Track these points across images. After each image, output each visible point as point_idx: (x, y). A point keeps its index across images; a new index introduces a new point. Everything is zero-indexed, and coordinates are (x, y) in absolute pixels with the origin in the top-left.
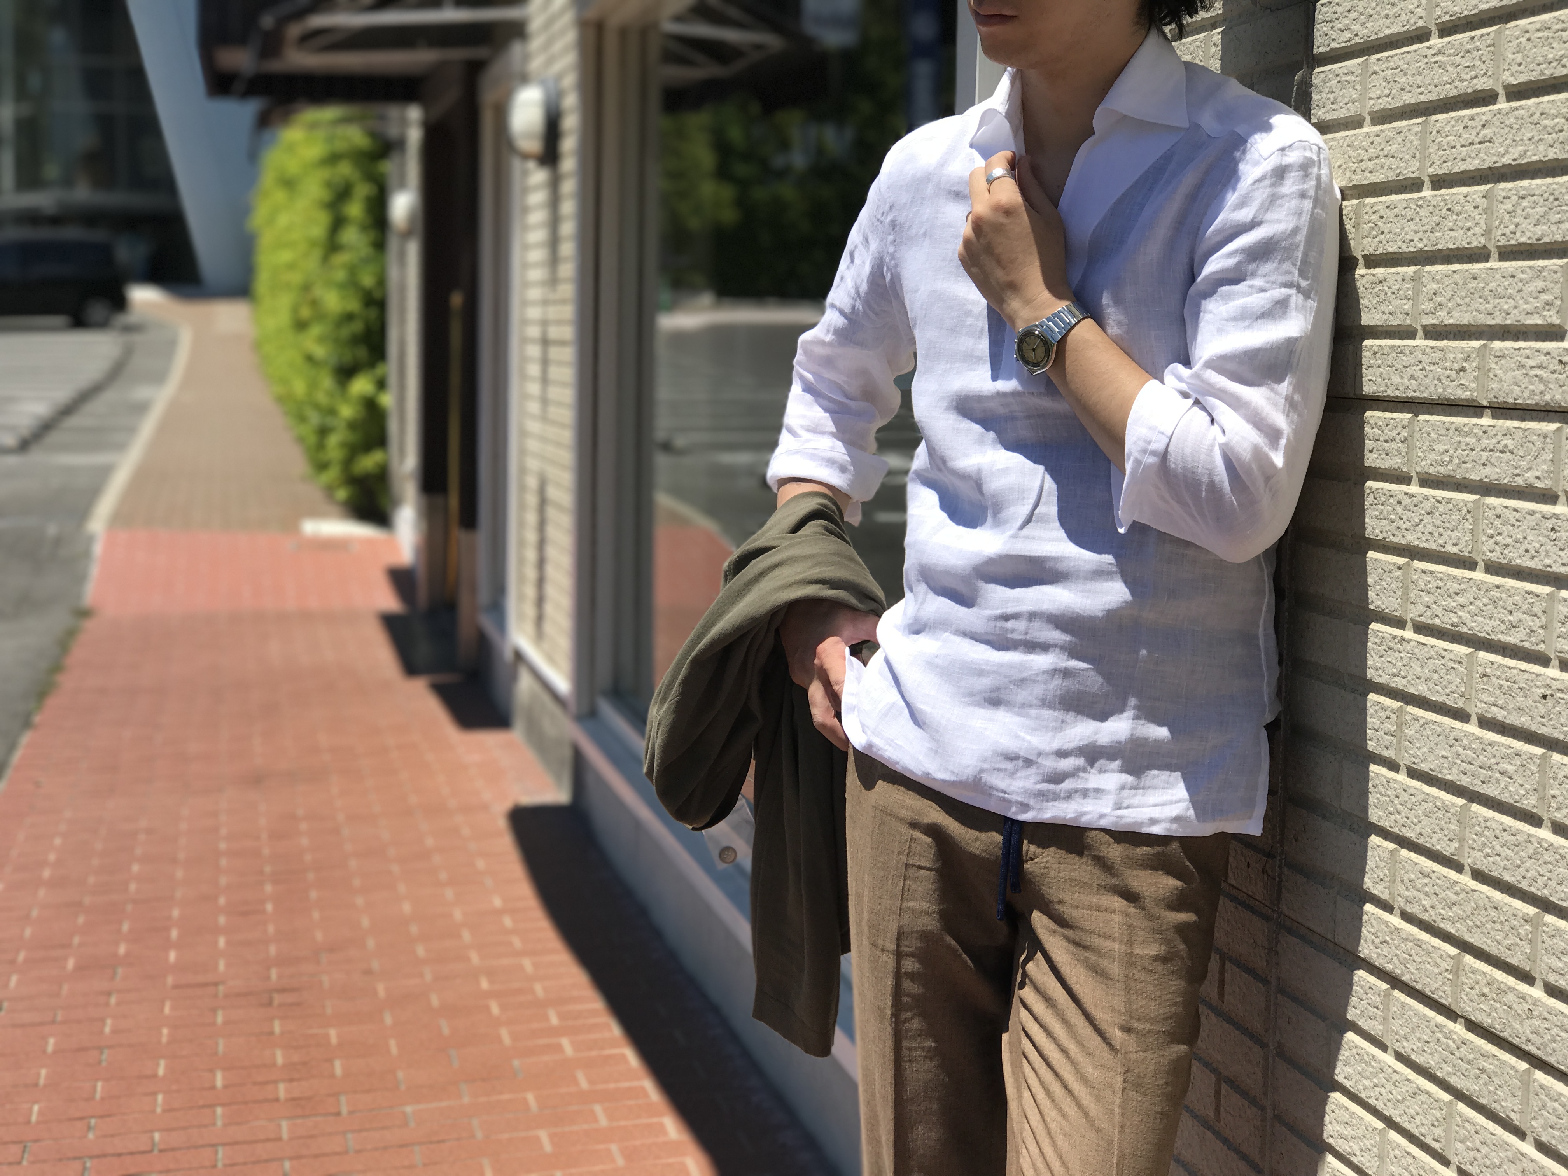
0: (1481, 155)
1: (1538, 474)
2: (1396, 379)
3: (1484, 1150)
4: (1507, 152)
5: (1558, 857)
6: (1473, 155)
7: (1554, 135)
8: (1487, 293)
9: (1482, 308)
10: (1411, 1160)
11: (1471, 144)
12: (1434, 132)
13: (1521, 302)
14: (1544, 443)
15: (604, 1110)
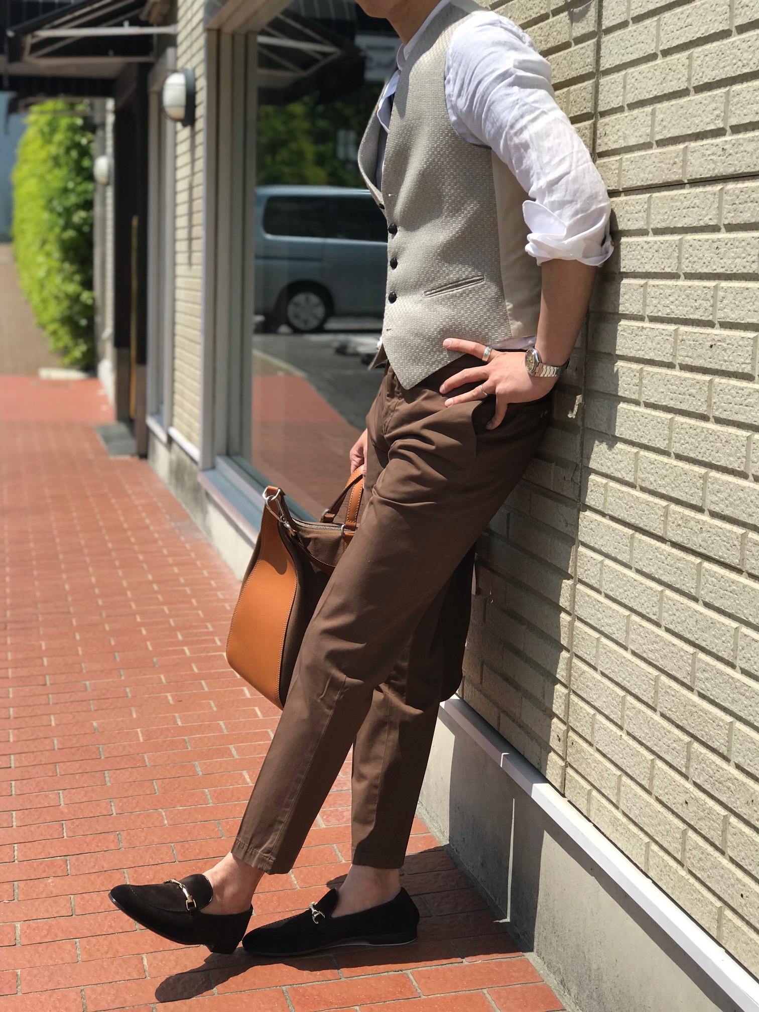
0: (687, 34)
1: (710, 217)
2: (642, 175)
3: (678, 614)
4: (699, 30)
5: (717, 437)
6: (682, 35)
7: (722, 16)
8: (688, 115)
9: (685, 124)
10: (641, 629)
11: (681, 28)
12: (663, 24)
13: (704, 117)
14: (714, 198)
15: (206, 683)
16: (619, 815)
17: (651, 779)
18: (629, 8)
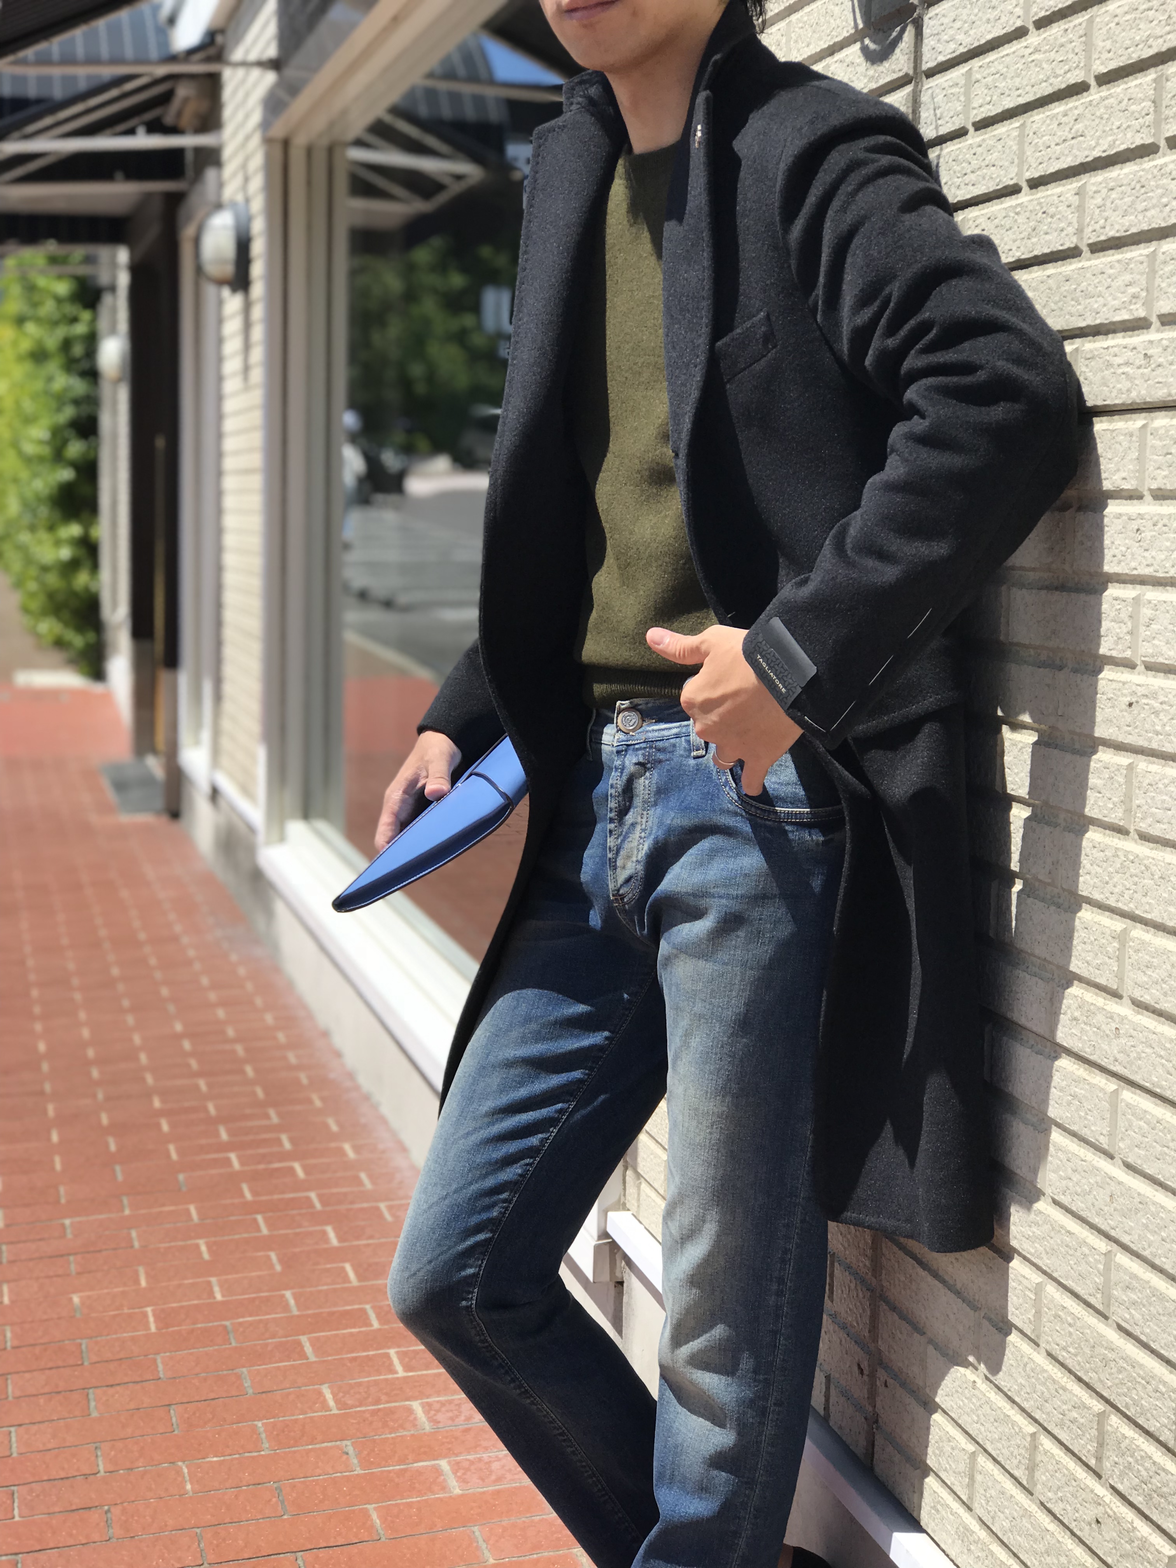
0: (1074, 151)
1: (1124, 475)
4: (1097, 144)
5: (1143, 868)
6: (1066, 152)
7: (1141, 120)
8: (1078, 294)
9: (1073, 310)
11: (1064, 140)
12: (1031, 134)
13: (1110, 299)
14: (1130, 441)
15: (266, 1220)
16: (975, 1526)
17: (1032, 1468)
18: (967, 105)
